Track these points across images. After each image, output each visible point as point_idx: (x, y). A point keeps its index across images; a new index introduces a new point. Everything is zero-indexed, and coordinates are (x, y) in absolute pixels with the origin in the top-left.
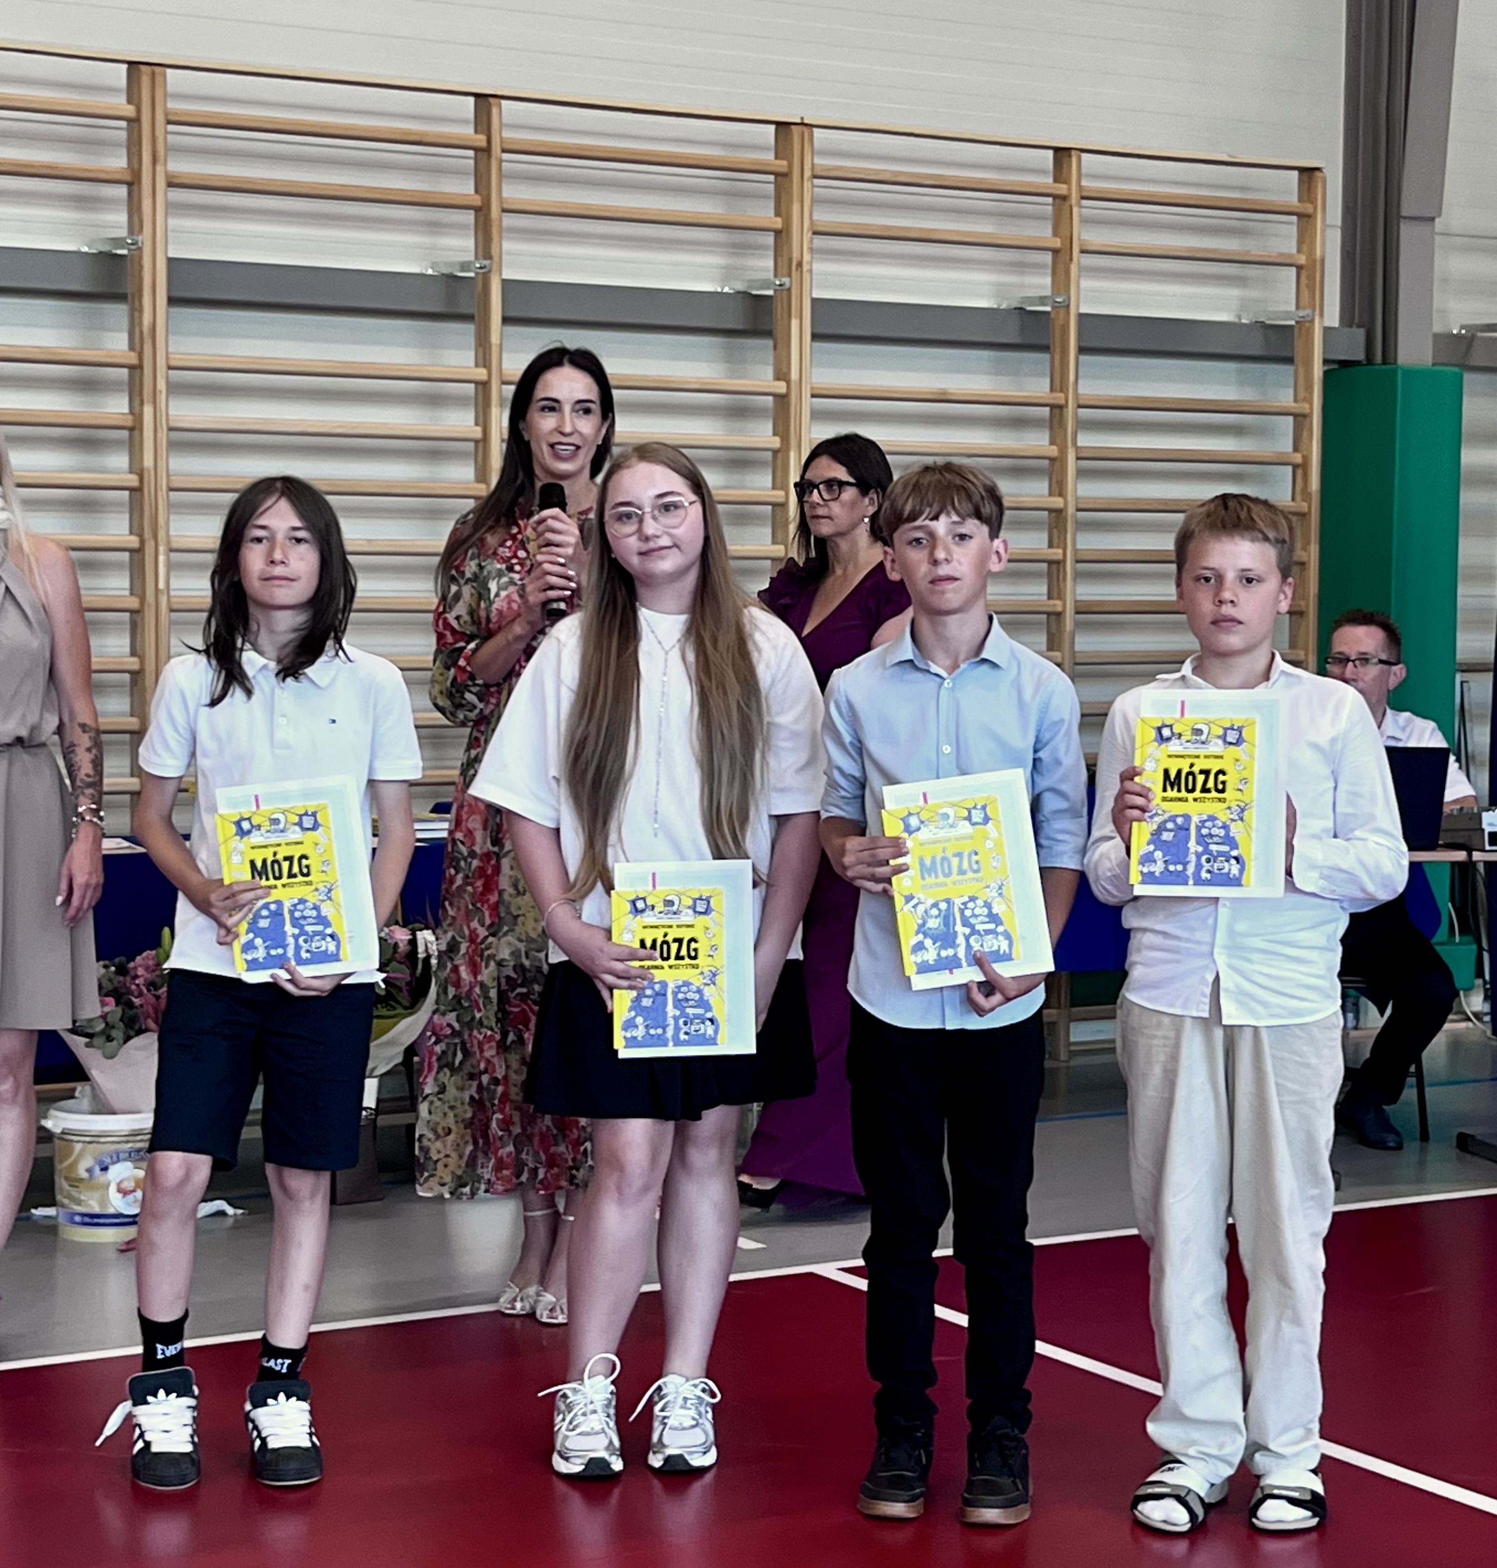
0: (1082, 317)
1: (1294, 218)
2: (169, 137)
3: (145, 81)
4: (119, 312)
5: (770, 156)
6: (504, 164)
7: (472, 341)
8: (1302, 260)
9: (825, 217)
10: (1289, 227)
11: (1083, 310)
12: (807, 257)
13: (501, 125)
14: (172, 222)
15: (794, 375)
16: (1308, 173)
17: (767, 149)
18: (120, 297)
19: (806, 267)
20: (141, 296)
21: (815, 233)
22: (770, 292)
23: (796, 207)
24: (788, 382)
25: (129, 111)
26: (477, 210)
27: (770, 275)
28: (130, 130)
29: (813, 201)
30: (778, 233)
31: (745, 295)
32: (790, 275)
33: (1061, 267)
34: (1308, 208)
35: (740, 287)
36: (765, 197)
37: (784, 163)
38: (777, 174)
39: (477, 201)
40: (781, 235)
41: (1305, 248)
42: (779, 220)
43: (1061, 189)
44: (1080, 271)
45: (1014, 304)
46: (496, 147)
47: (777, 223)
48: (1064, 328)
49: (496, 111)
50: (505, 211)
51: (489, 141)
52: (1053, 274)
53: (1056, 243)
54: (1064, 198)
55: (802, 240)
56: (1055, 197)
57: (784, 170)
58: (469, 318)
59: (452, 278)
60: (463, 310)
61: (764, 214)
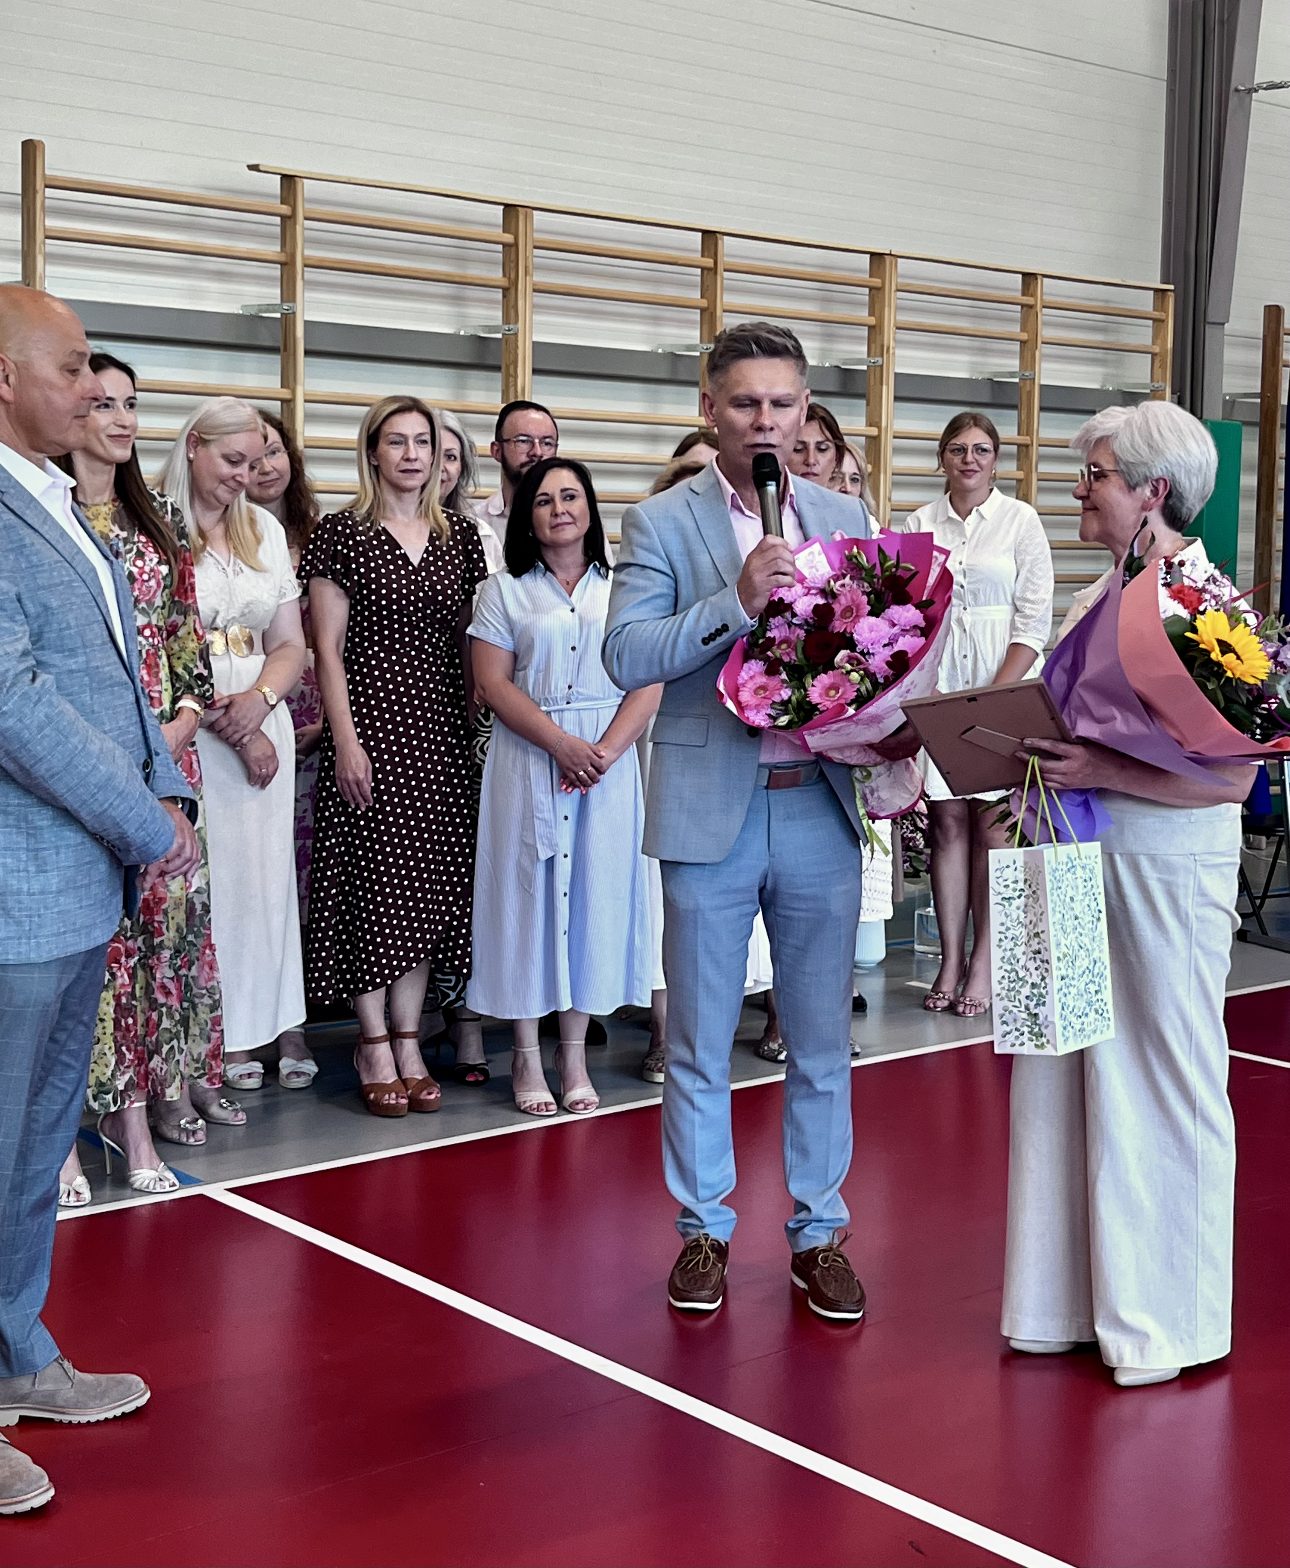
0: (1042, 387)
1: (1150, 322)
5: (866, 276)
8: (1155, 349)
9: (901, 317)
11: (1043, 382)
12: (892, 344)
13: (724, 253)
15: (884, 424)
16: (1161, 293)
17: (865, 272)
19: (891, 351)
20: (512, 367)
21: (898, 328)
22: (865, 368)
23: (886, 311)
24: (879, 428)
25: (505, 238)
26: (703, 310)
27: (865, 356)
29: (897, 307)
31: (839, 369)
32: (882, 356)
33: (1028, 354)
34: (1163, 315)
35: (837, 364)
36: (862, 304)
37: (879, 280)
38: (873, 288)
39: (703, 303)
40: (874, 329)
41: (1159, 341)
42: (874, 319)
43: (1028, 300)
44: (1042, 355)
45: (987, 376)
46: (720, 268)
47: (872, 321)
48: (1030, 394)
49: (720, 242)
50: (725, 311)
51: (716, 263)
52: (1022, 358)
53: (1024, 336)
54: (1031, 307)
55: (889, 334)
56: (1023, 306)
57: (880, 285)
58: (689, 383)
59: (674, 356)
60: (683, 377)
61: (862, 314)
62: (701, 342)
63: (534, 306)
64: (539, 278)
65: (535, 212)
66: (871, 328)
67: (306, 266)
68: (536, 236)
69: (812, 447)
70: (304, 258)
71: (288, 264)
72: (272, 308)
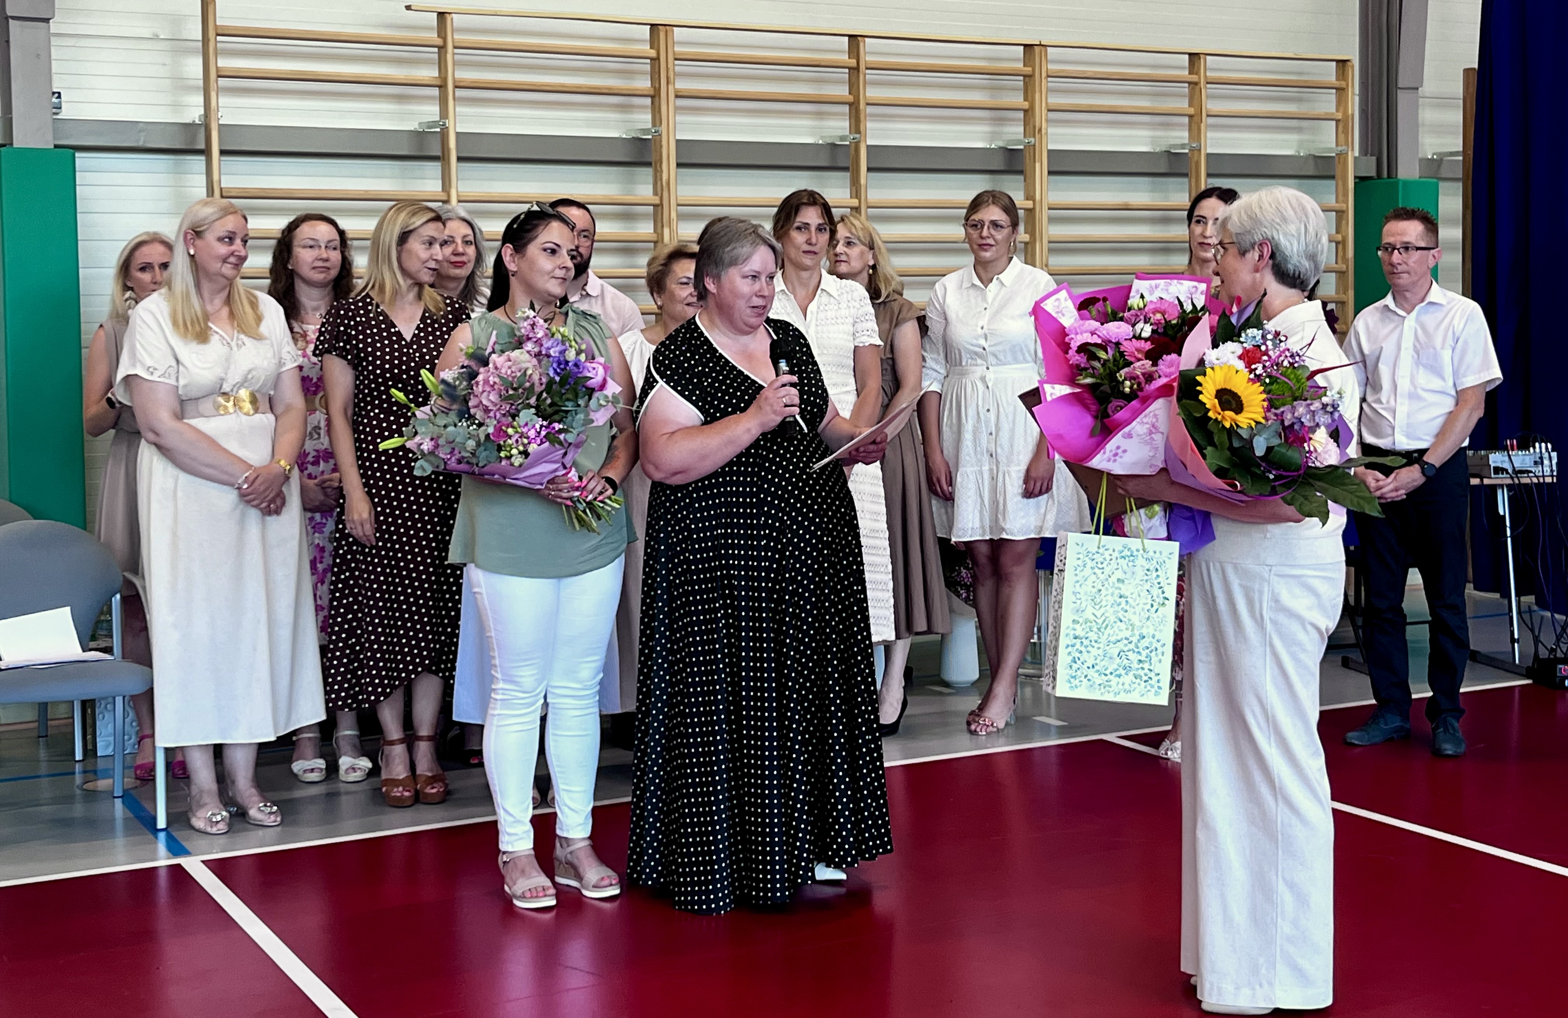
0: (1208, 155)
1: (1334, 91)
2: (676, 68)
3: (661, 35)
4: (648, 172)
5: (1021, 65)
6: (867, 76)
7: (848, 182)
8: (1339, 116)
9: (1055, 100)
10: (1331, 97)
11: (1209, 151)
12: (1044, 125)
13: (865, 53)
15: (1038, 197)
16: (1342, 64)
17: (1019, 62)
18: (648, 164)
19: (1043, 131)
20: (661, 163)
21: (1049, 110)
22: (1021, 147)
23: (1037, 95)
24: (1034, 201)
25: (652, 53)
26: (850, 105)
27: (1022, 137)
28: (652, 65)
29: (1048, 91)
31: (1004, 149)
32: (1034, 136)
33: (1195, 127)
34: (1343, 84)
35: (1001, 144)
36: (1017, 90)
37: (1030, 69)
38: (1025, 76)
39: (851, 99)
40: (1028, 112)
41: (1341, 109)
42: (1028, 104)
43: (1194, 78)
44: (1207, 126)
45: (1164, 149)
46: (862, 67)
47: (1026, 105)
48: (1198, 163)
49: (861, 45)
50: (868, 104)
51: (859, 63)
52: (1190, 130)
53: (1192, 111)
54: (1196, 84)
55: (1041, 115)
56: (1190, 83)
57: (1030, 73)
58: (845, 169)
59: (833, 146)
60: (841, 164)
61: (1018, 100)
62: (850, 133)
63: (675, 109)
64: (681, 85)
65: (677, 29)
66: (1026, 111)
67: (456, 87)
68: (677, 49)
70: (452, 80)
71: (442, 87)
72: (434, 124)
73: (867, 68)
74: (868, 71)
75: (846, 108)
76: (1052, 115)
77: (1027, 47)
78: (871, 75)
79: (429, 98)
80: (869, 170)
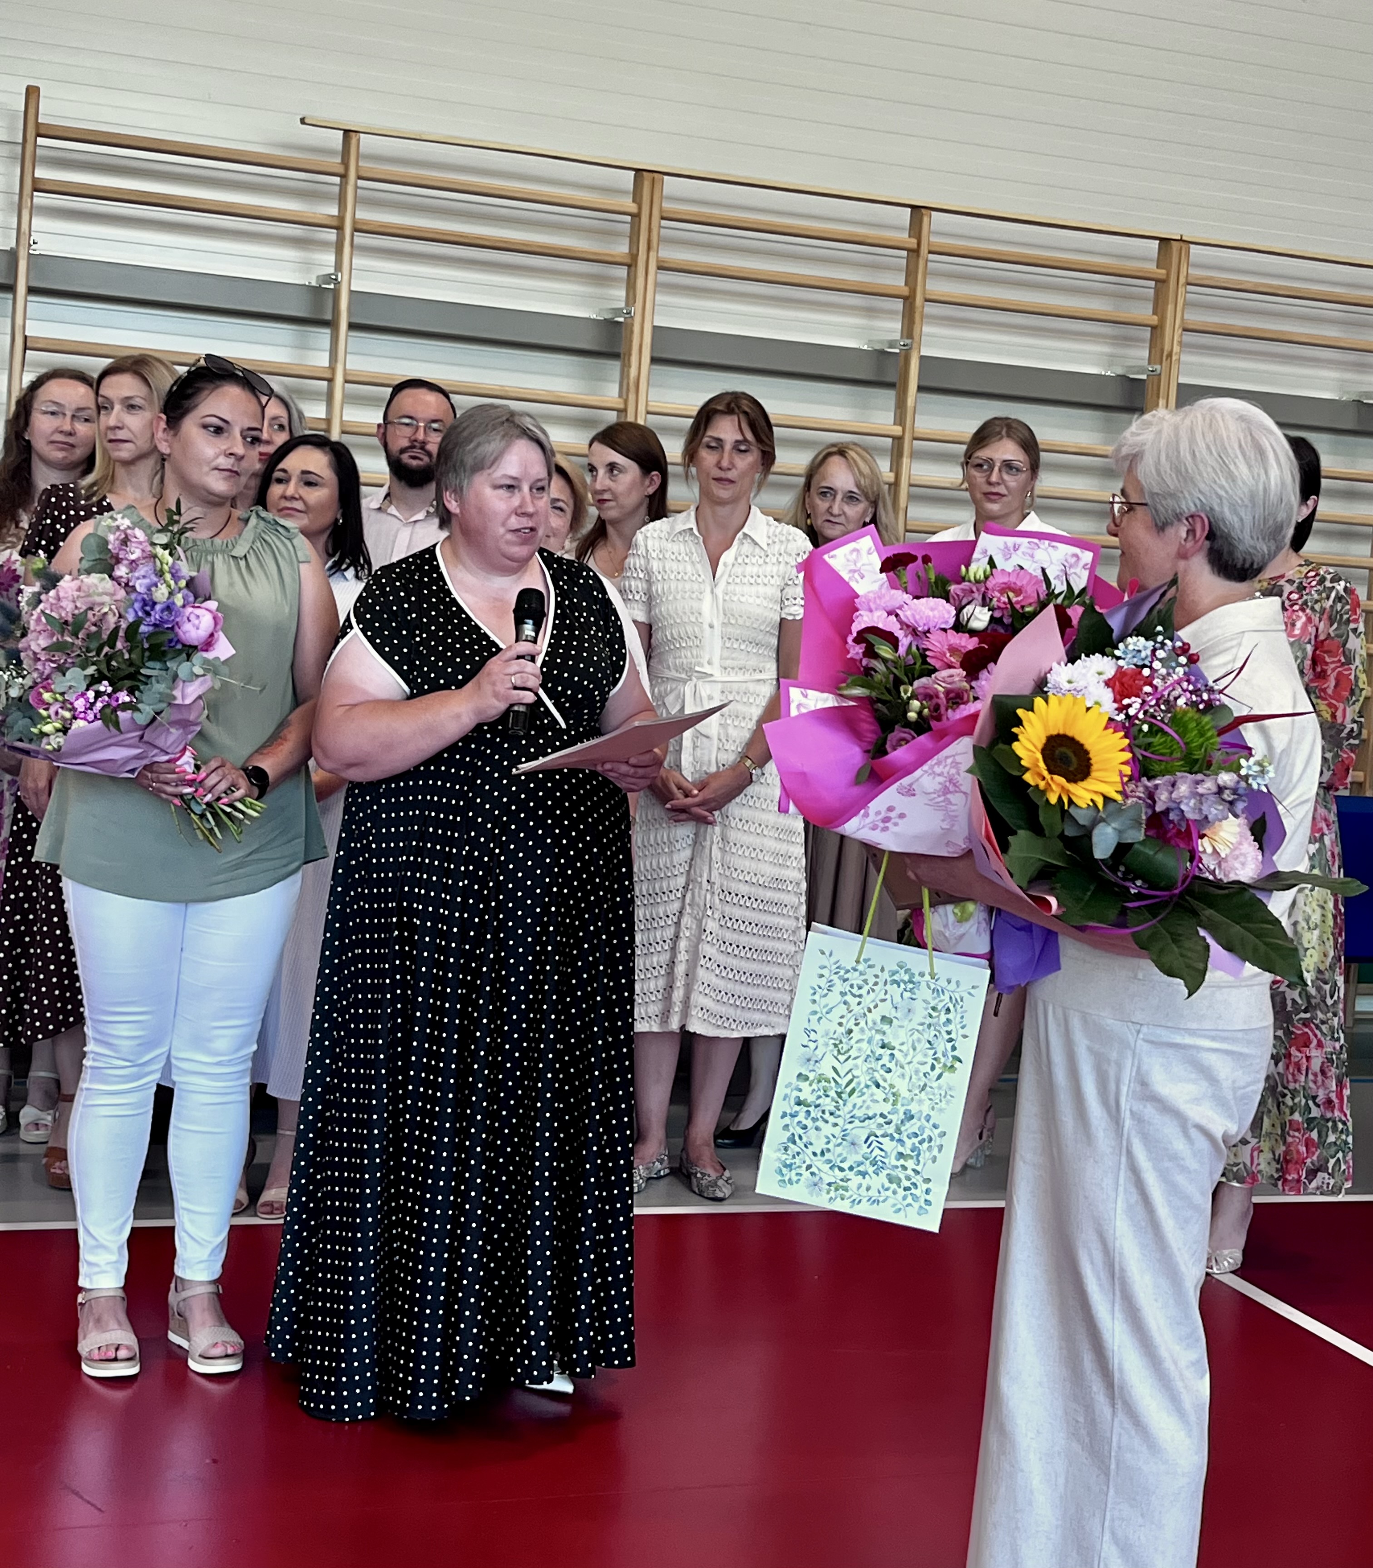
2: (662, 230)
3: (647, 185)
4: (613, 367)
5: (1153, 266)
6: (929, 264)
7: (892, 403)
9: (1194, 317)
12: (1176, 349)
13: (929, 232)
14: (659, 298)
17: (1151, 260)
18: (615, 356)
19: (1174, 358)
20: (630, 355)
21: (1186, 330)
22: (1144, 377)
23: (1170, 307)
25: (633, 208)
26: (905, 298)
27: (1146, 363)
28: (632, 224)
29: (1185, 304)
30: (1154, 328)
31: (1123, 378)
32: (1161, 364)
35: (1120, 371)
36: (1146, 299)
37: (1164, 271)
38: (1157, 281)
39: (905, 291)
40: (1156, 330)
42: (1155, 317)
45: (1353, 397)
46: (924, 250)
47: (1154, 320)
49: (926, 219)
50: (927, 300)
51: (919, 244)
55: (1172, 337)
57: (1164, 277)
58: (891, 385)
59: (882, 352)
60: (889, 379)
61: (1144, 312)
62: (902, 337)
63: (656, 284)
64: (667, 253)
65: (666, 178)
67: (356, 230)
68: (666, 205)
69: (728, 447)
70: (354, 221)
71: (340, 228)
72: (327, 278)
73: (930, 252)
74: (931, 257)
75: (899, 305)
76: (1189, 338)
77: (1164, 242)
78: (937, 262)
79: (323, 245)
80: (921, 389)
